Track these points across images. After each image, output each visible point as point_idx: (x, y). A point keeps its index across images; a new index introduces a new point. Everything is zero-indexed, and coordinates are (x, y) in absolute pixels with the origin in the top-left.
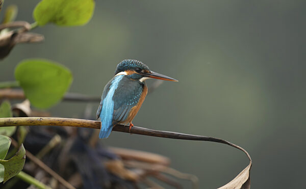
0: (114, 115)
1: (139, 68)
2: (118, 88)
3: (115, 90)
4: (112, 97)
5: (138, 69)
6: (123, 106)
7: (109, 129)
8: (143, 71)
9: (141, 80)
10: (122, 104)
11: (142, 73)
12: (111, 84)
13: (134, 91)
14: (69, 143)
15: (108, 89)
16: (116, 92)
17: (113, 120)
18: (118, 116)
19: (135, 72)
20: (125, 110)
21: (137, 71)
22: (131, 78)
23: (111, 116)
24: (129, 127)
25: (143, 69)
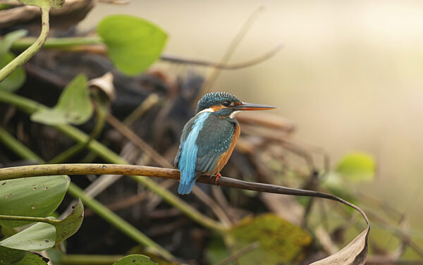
0: (197, 164)
1: (228, 101)
2: (203, 128)
3: (200, 131)
4: (195, 140)
5: (226, 103)
6: (210, 152)
7: (191, 182)
8: (232, 104)
9: (232, 116)
10: (208, 150)
11: (232, 106)
12: (194, 124)
13: (225, 132)
14: (168, 105)
15: (190, 130)
16: (201, 134)
17: (196, 171)
18: (203, 166)
19: (223, 107)
20: (212, 159)
21: (225, 105)
22: (220, 114)
23: (193, 166)
24: (216, 177)
25: (233, 101)
